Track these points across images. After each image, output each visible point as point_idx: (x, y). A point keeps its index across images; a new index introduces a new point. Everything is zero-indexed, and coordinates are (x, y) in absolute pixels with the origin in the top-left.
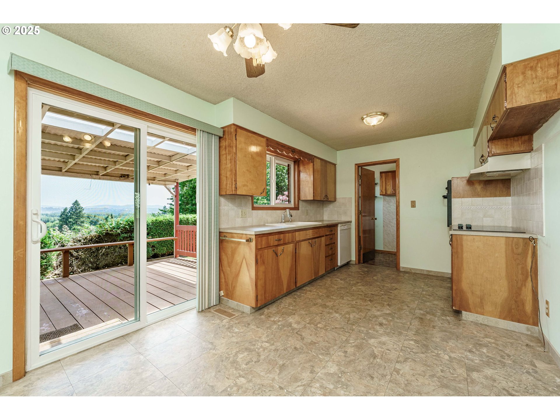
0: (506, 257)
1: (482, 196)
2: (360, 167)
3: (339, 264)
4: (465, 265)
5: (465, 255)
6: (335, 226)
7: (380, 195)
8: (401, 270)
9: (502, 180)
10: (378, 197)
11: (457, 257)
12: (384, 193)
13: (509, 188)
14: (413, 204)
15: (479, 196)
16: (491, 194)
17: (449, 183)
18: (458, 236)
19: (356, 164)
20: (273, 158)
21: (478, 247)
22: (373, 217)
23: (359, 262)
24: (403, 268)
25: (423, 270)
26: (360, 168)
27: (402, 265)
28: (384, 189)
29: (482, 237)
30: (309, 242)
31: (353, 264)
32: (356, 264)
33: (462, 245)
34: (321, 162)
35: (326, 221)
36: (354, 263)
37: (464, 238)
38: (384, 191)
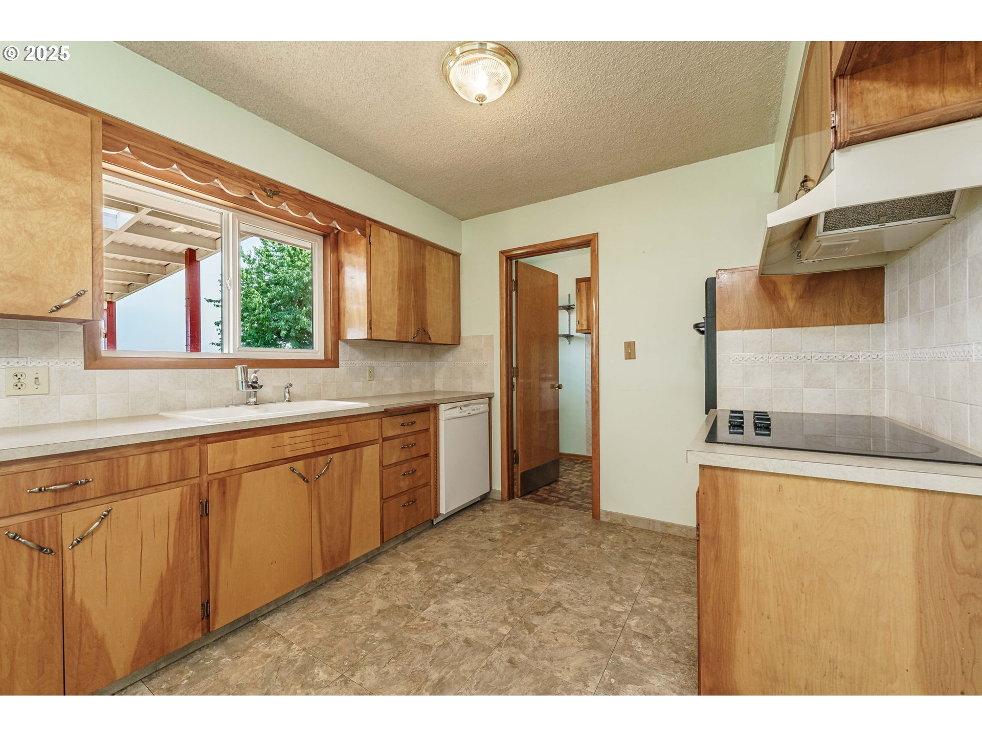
0: (920, 580)
1: (799, 323)
2: (509, 258)
3: (443, 510)
4: (745, 596)
5: (745, 553)
6: (429, 409)
7: (577, 331)
8: (603, 518)
9: (858, 272)
10: (576, 336)
11: (717, 558)
12: (585, 327)
13: (878, 297)
14: (630, 351)
15: (790, 323)
16: (825, 315)
17: (710, 285)
18: (719, 472)
19: (502, 253)
20: (231, 214)
21: (796, 526)
22: (553, 383)
23: (511, 495)
24: (607, 513)
25: (654, 521)
26: (514, 261)
27: (606, 505)
28: (584, 317)
29: (813, 483)
30: (293, 470)
31: (496, 501)
32: (503, 500)
33: (734, 512)
34: (400, 240)
35: (440, 392)
36: (498, 497)
37: (743, 480)
38: (585, 323)
